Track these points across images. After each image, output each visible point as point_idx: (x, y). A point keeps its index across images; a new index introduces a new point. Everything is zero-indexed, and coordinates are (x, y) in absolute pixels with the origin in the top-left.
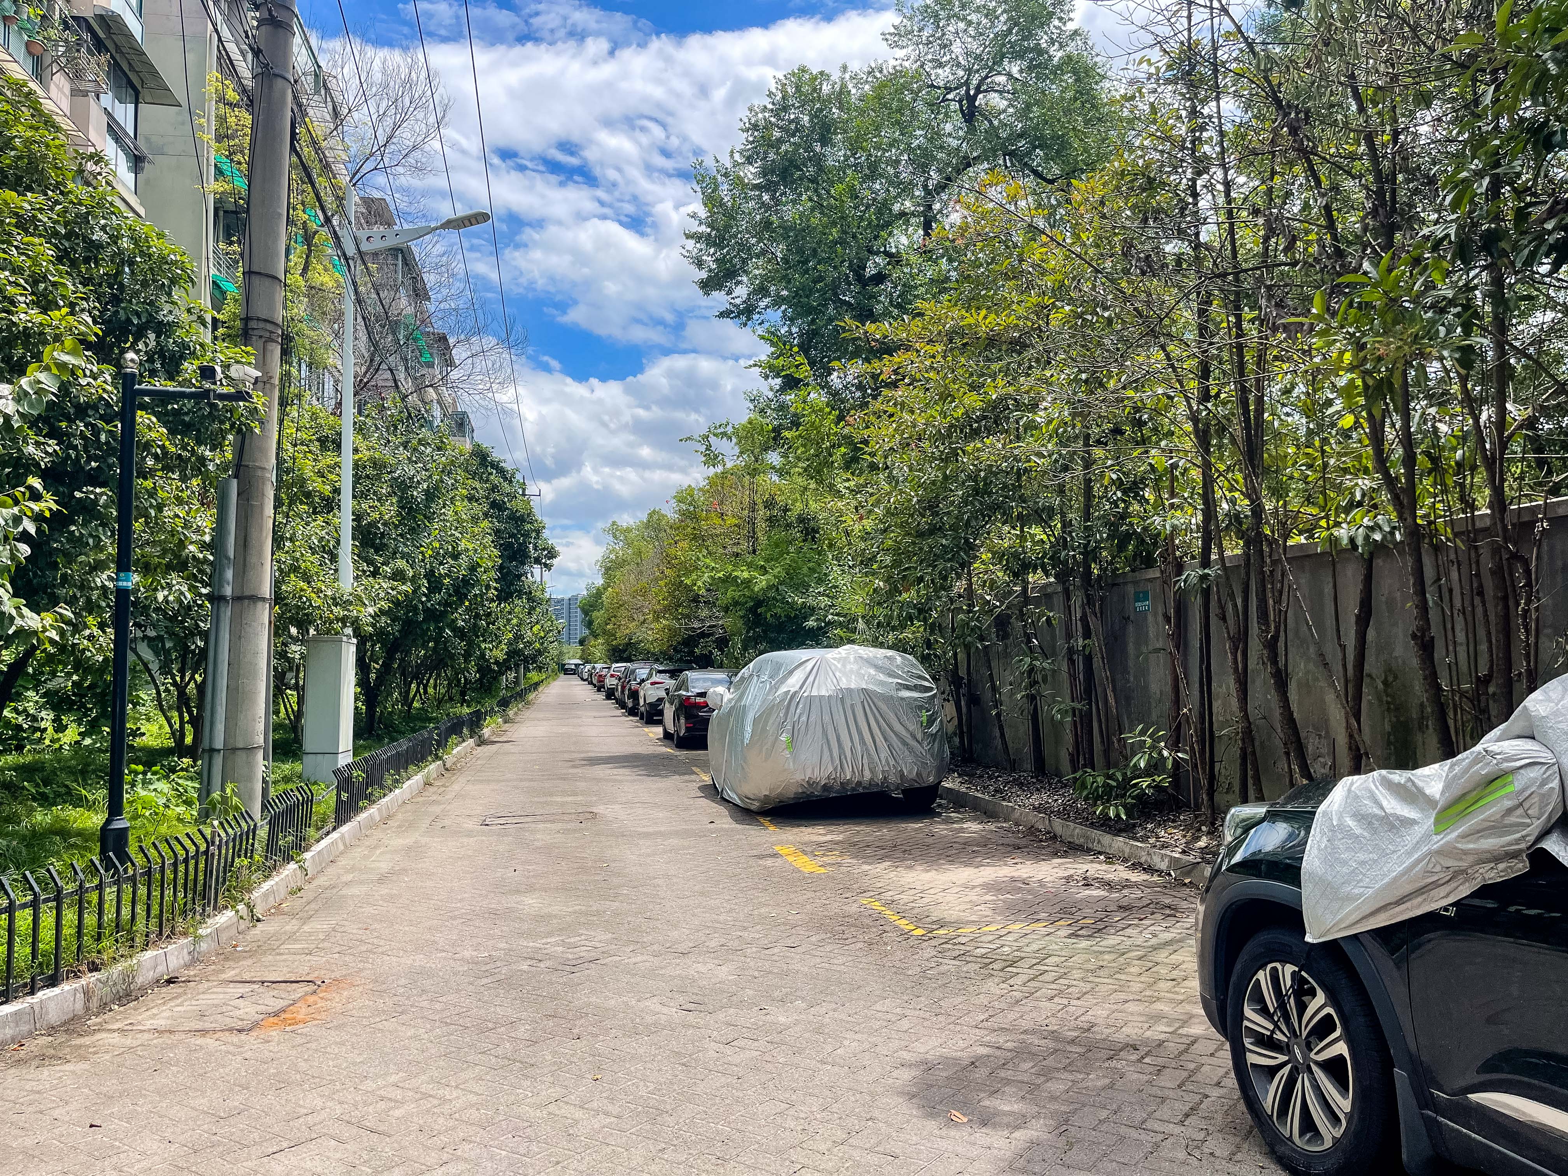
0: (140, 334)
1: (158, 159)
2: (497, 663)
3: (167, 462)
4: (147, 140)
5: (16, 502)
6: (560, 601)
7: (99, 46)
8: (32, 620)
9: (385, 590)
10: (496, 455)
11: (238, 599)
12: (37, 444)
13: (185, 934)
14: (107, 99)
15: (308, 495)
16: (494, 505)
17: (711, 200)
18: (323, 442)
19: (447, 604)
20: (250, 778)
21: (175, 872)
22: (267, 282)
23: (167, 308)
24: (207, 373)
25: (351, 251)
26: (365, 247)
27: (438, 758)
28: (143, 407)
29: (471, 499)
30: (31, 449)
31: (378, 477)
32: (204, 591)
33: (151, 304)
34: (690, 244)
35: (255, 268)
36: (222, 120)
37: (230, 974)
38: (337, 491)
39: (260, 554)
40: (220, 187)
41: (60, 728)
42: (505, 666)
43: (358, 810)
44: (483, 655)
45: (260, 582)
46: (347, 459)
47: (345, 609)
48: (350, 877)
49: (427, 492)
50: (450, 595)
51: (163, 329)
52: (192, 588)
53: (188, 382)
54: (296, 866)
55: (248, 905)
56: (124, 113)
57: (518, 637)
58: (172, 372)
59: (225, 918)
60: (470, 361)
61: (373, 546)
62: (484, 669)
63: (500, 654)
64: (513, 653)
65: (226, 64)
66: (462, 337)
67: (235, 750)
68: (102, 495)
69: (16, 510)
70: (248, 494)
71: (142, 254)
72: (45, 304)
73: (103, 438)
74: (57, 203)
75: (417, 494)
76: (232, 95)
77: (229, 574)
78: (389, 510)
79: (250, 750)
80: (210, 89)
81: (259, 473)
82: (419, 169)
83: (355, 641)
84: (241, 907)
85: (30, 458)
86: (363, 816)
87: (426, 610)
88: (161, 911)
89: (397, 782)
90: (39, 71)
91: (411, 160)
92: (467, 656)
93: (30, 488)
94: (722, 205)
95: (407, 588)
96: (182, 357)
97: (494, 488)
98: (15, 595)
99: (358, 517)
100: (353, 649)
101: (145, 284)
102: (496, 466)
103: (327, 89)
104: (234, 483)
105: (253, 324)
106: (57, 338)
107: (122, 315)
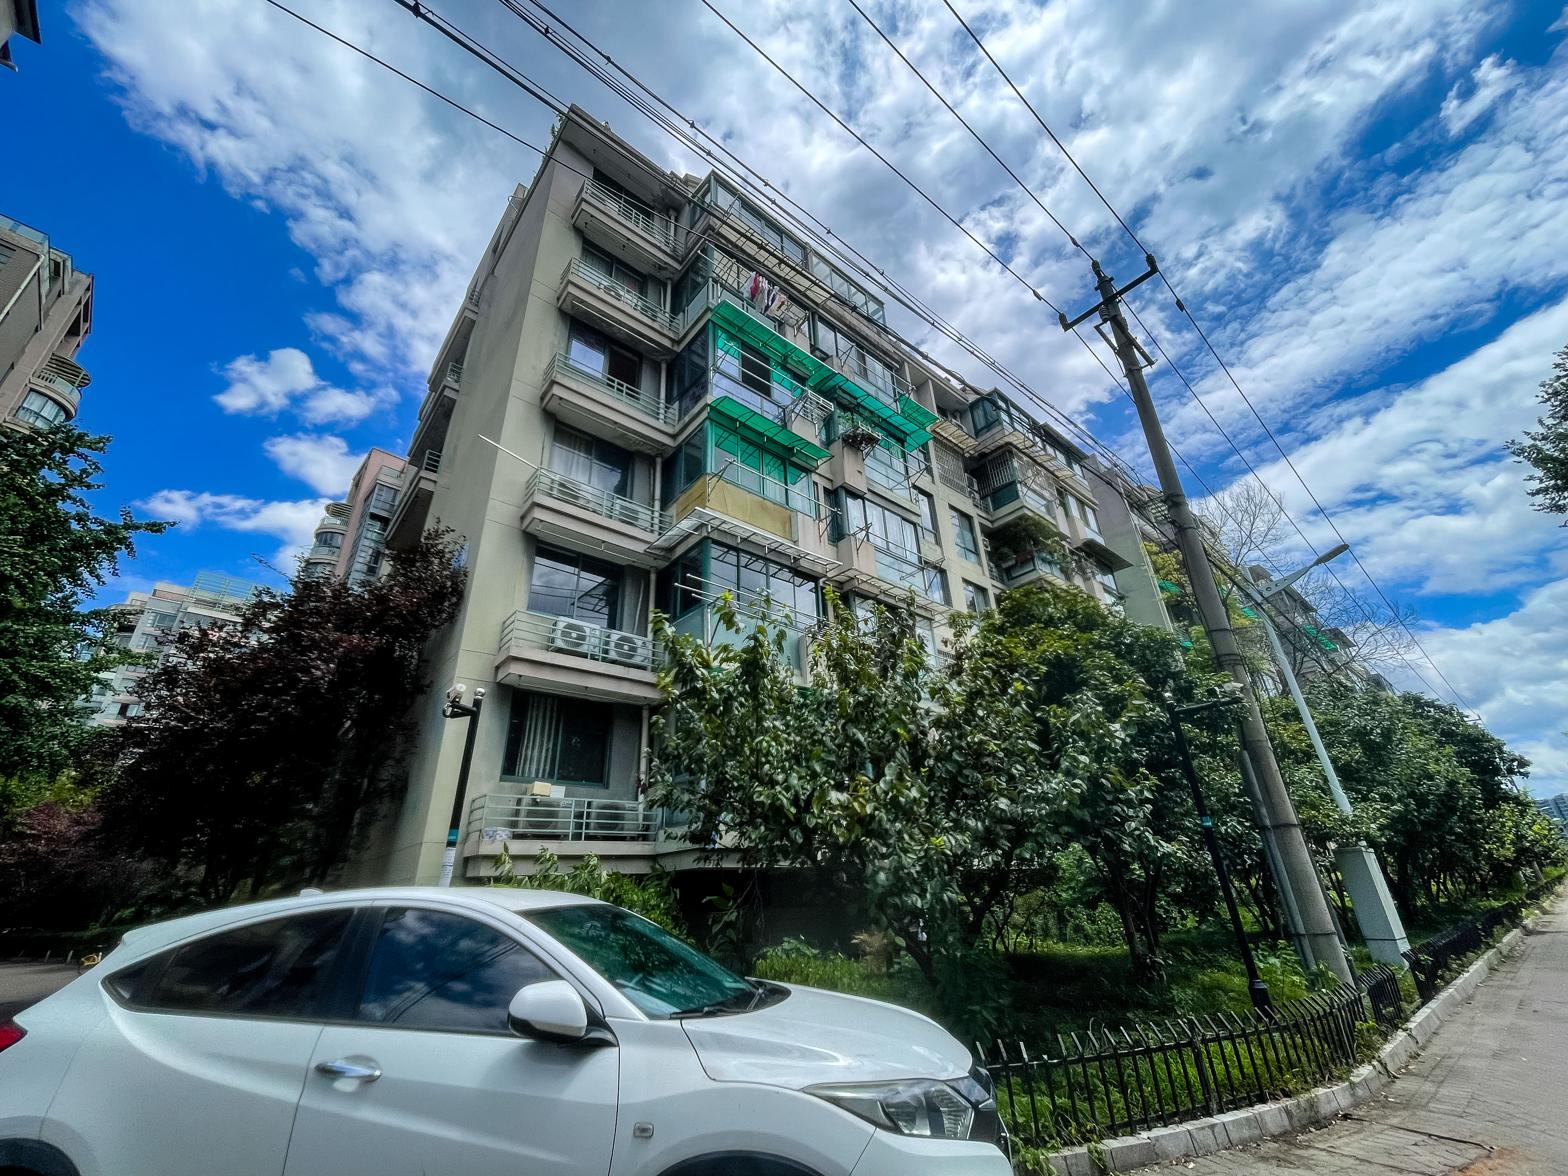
0: (1165, 683)
1: (1130, 595)
2: (1508, 860)
3: (1204, 749)
4: (1122, 588)
5: (1138, 783)
6: (1545, 803)
7: (1089, 555)
8: (1167, 847)
9: (1378, 810)
10: (1427, 697)
11: (1276, 827)
12: (1137, 752)
13: (1340, 1078)
14: (1099, 577)
15: (1293, 752)
16: (1443, 733)
17: (1541, 460)
18: (1285, 716)
19: (1438, 815)
20: (1337, 958)
21: (1315, 1026)
22: (1221, 634)
23: (1174, 664)
24: (1211, 693)
25: (1259, 599)
26: (1267, 594)
27: (1489, 947)
28: (1183, 720)
29: (1422, 733)
30: (1135, 755)
31: (1337, 732)
32: (1247, 824)
33: (1165, 664)
34: (1540, 499)
35: (1212, 628)
36: (1154, 563)
37: (1395, 1121)
38: (1311, 746)
39: (1280, 796)
40: (1165, 595)
41: (1184, 918)
42: (1517, 863)
43: (1437, 990)
44: (1491, 854)
45: (1288, 815)
46: (1310, 724)
47: (1354, 828)
48: (1460, 1050)
49: (1382, 735)
50: (1439, 809)
51: (1176, 676)
52: (1239, 823)
53: (1201, 701)
54: (1404, 1034)
55: (1380, 1062)
56: (1108, 580)
57: (1520, 837)
58: (1190, 698)
59: (1364, 1071)
60: (1372, 639)
61: (1354, 779)
62: (1497, 866)
63: (1509, 852)
64: (1521, 851)
65: (1145, 537)
66: (1358, 625)
67: (1316, 935)
68: (1176, 773)
69: (1138, 787)
70: (1257, 759)
71: (1153, 641)
72: (1118, 680)
73: (1166, 741)
74: (1105, 631)
75: (1376, 738)
76: (1155, 549)
77: (1264, 811)
78: (1358, 753)
79: (1328, 935)
80: (1143, 551)
81: (1260, 744)
82: (1276, 540)
83: (1372, 850)
84: (1375, 1063)
85: (1136, 759)
86: (1443, 995)
87: (1422, 822)
88: (1316, 1056)
89: (1463, 967)
90: (1068, 578)
91: (1269, 537)
92: (1476, 857)
93: (1142, 774)
94: (1554, 460)
95: (1398, 807)
96: (1192, 688)
97: (1437, 722)
98: (1154, 835)
99: (1334, 761)
100: (1373, 856)
101: (1157, 656)
102: (1431, 704)
103: (1202, 523)
104: (1246, 753)
105: (1222, 659)
106: (1131, 695)
107: (1154, 675)
